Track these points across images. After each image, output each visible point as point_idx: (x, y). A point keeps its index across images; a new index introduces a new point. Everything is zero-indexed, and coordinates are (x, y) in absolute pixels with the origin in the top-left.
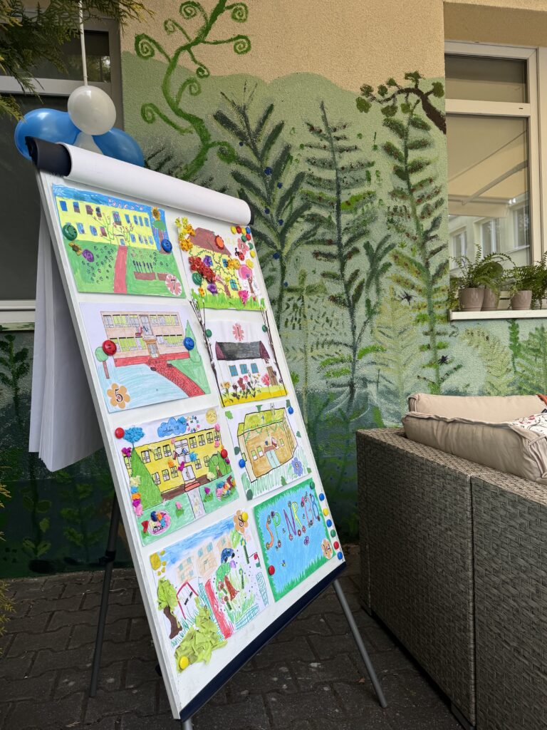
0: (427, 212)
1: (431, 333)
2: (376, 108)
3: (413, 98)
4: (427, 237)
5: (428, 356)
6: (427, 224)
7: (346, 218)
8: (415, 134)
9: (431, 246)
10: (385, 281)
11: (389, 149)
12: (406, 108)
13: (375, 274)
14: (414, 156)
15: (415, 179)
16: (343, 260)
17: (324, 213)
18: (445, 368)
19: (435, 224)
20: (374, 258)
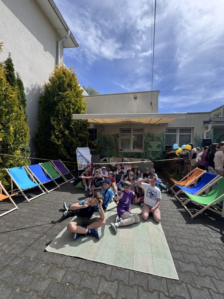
1: (117, 152)
10: (114, 149)
11: (114, 139)
12: (116, 136)
15: (116, 141)
16: (111, 147)
17: (109, 144)
19: (118, 144)
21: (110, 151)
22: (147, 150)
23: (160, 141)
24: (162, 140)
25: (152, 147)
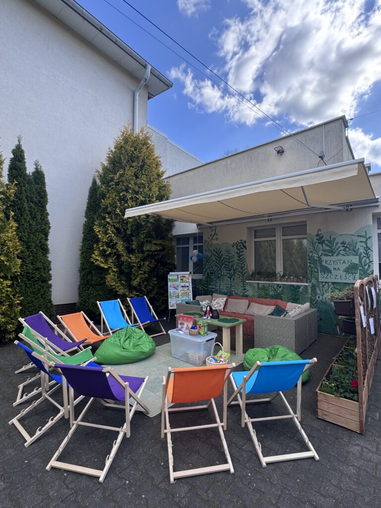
0: (243, 263)
1: (243, 284)
2: (235, 246)
3: (241, 244)
4: (243, 267)
5: (243, 288)
6: (243, 265)
7: (230, 264)
8: (241, 250)
9: (244, 269)
10: (236, 275)
11: (237, 253)
12: (240, 246)
13: (234, 273)
14: (241, 254)
15: (241, 257)
16: (230, 271)
17: (227, 263)
18: (245, 291)
19: (244, 265)
20: (234, 271)
21: (229, 279)
22: (317, 279)
23: (356, 253)
24: (362, 250)
25: (331, 273)
